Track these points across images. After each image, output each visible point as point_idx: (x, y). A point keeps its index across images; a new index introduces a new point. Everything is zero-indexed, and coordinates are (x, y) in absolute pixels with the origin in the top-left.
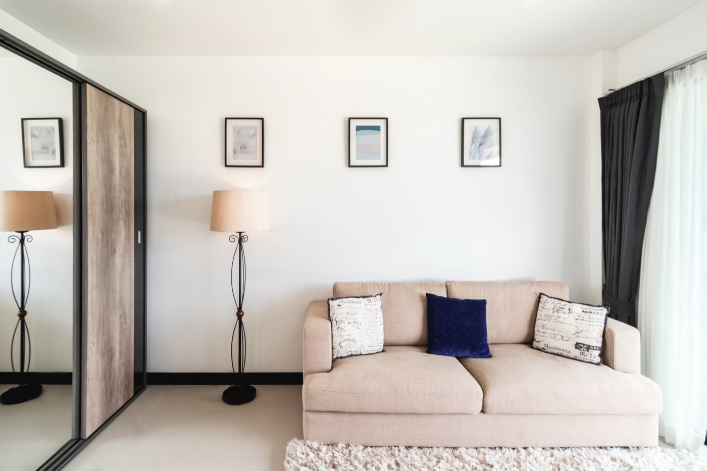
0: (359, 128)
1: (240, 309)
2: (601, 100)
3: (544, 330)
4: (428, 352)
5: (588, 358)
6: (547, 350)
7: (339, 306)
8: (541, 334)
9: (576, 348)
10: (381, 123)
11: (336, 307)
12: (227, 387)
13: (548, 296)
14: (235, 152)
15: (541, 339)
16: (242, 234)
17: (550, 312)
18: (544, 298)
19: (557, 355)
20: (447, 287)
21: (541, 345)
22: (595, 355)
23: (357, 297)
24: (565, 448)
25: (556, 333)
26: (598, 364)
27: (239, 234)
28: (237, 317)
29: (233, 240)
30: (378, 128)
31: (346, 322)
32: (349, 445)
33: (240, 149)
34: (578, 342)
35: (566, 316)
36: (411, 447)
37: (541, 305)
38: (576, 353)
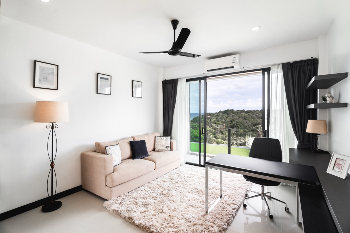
0: (101, 78)
1: (52, 162)
2: (163, 81)
3: (158, 145)
4: (133, 159)
5: (168, 150)
6: (159, 151)
7: (110, 149)
8: (157, 147)
9: (166, 148)
10: (109, 77)
11: (109, 149)
12: (42, 206)
13: (157, 136)
14: (40, 80)
15: (157, 148)
16: (54, 124)
17: (159, 140)
18: (156, 137)
19: (162, 151)
20: (133, 138)
21: (157, 150)
22: (169, 149)
23: (113, 145)
24: (168, 173)
25: (161, 145)
26: (170, 151)
27: (52, 124)
28: (51, 167)
29: (49, 127)
30: (107, 79)
31: (113, 154)
32: (124, 194)
33: (44, 79)
34: (166, 146)
35: (163, 140)
36: (140, 187)
37: (156, 139)
38: (166, 149)
